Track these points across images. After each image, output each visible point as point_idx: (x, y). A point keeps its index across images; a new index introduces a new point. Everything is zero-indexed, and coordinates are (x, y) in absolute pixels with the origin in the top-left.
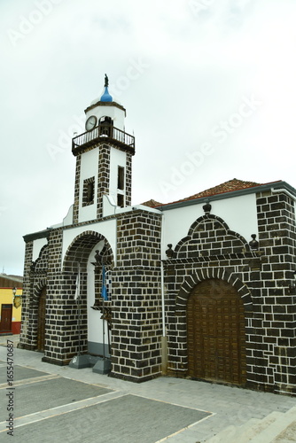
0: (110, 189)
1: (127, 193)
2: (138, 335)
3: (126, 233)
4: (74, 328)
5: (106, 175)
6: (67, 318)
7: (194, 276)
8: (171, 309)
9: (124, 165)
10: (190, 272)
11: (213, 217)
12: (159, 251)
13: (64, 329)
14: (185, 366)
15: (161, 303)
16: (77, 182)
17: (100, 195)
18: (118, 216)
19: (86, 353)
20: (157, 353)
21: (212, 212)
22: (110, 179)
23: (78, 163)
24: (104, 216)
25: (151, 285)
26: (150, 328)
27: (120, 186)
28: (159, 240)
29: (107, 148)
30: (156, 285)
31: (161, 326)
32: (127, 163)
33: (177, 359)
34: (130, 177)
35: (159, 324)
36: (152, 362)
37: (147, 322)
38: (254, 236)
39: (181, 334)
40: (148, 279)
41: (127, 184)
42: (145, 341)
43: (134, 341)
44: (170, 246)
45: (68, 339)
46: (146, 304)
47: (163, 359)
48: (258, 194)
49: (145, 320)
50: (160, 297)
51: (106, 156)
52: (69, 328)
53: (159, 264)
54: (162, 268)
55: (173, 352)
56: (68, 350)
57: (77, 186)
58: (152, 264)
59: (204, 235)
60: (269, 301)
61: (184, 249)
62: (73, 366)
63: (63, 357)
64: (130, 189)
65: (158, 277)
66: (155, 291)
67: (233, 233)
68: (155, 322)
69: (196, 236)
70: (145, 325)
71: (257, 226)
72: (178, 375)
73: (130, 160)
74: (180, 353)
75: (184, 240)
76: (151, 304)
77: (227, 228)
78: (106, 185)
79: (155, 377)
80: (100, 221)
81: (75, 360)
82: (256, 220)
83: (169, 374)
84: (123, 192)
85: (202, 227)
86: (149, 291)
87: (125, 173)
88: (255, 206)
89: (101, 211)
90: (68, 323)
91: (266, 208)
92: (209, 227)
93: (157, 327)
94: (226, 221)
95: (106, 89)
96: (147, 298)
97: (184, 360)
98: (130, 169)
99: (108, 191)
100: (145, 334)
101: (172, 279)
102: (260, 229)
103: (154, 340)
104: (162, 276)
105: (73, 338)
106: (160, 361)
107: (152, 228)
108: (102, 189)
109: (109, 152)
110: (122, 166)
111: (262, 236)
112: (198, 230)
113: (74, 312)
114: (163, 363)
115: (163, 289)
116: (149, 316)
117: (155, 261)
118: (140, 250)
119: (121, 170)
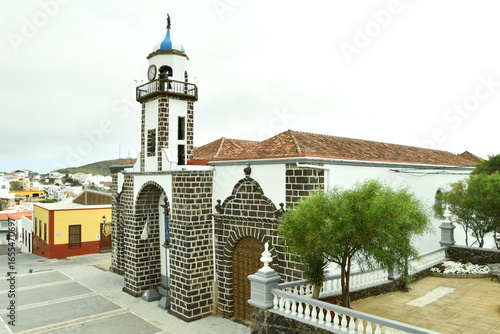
0: (169, 142)
1: (188, 143)
2: (188, 282)
3: (179, 190)
4: (147, 264)
5: (164, 129)
6: (140, 256)
7: (237, 232)
8: (220, 258)
9: (184, 114)
10: (234, 228)
11: (251, 180)
12: (210, 205)
13: (137, 265)
14: (231, 309)
15: (212, 252)
16: (143, 131)
17: (159, 149)
18: (173, 173)
19: (159, 285)
20: (208, 296)
21: (252, 176)
22: (169, 131)
23: (143, 112)
24: (163, 170)
25: (201, 238)
26: (201, 275)
27: (181, 137)
28: (210, 195)
29: (166, 100)
30: (207, 237)
31: (212, 272)
32: (189, 112)
33: (224, 302)
34: (192, 125)
35: (210, 271)
36: (203, 304)
37: (197, 271)
38: (282, 205)
39: (228, 281)
40: (198, 232)
41: (189, 134)
42: (194, 287)
43: (185, 287)
44: (219, 201)
45: (142, 274)
46: (195, 255)
47: (214, 301)
48: (287, 165)
49: (195, 269)
50: (211, 247)
51: (165, 110)
52: (143, 265)
53: (210, 217)
54: (213, 221)
55: (222, 296)
56: (142, 284)
57: (143, 135)
58: (202, 218)
59: (245, 196)
60: (290, 265)
61: (229, 206)
62: (144, 299)
63: (138, 290)
64: (191, 138)
65: (208, 229)
66: (206, 242)
67: (266, 198)
68: (205, 269)
69: (238, 196)
70: (195, 273)
71: (285, 196)
72: (225, 315)
73: (192, 108)
74: (227, 297)
75: (229, 198)
76: (201, 254)
77: (262, 193)
78: (165, 139)
79: (204, 316)
80: (160, 173)
81: (146, 294)
82: (284, 190)
83: (218, 313)
84: (183, 142)
85: (243, 188)
86: (199, 243)
87: (186, 122)
88: (285, 176)
89: (160, 164)
90: (141, 260)
91: (292, 180)
92: (249, 189)
93: (208, 273)
94: (263, 186)
95: (168, 32)
96: (197, 249)
97: (230, 304)
98: (192, 117)
99: (167, 144)
100: (195, 281)
101: (221, 232)
102: (288, 199)
103: (204, 285)
104: (213, 228)
105: (147, 273)
106: (210, 302)
107: (202, 185)
108: (161, 144)
109: (167, 105)
110: (182, 116)
111: (288, 205)
112: (240, 190)
113: (147, 250)
114: (214, 304)
115: (214, 240)
116: (199, 265)
117: (206, 215)
118: (189, 208)
119: (181, 120)
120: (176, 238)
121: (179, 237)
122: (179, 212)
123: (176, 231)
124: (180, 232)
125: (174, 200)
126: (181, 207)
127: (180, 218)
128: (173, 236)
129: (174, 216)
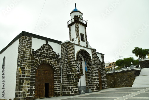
120: (94, 68)
121: (95, 67)
122: (94, 60)
123: (94, 66)
124: (95, 66)
125: (92, 57)
126: (95, 59)
127: (95, 62)
128: (93, 67)
129: (93, 62)
